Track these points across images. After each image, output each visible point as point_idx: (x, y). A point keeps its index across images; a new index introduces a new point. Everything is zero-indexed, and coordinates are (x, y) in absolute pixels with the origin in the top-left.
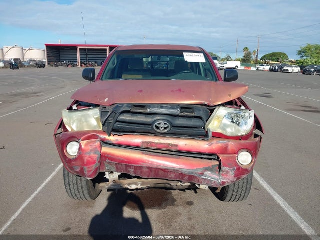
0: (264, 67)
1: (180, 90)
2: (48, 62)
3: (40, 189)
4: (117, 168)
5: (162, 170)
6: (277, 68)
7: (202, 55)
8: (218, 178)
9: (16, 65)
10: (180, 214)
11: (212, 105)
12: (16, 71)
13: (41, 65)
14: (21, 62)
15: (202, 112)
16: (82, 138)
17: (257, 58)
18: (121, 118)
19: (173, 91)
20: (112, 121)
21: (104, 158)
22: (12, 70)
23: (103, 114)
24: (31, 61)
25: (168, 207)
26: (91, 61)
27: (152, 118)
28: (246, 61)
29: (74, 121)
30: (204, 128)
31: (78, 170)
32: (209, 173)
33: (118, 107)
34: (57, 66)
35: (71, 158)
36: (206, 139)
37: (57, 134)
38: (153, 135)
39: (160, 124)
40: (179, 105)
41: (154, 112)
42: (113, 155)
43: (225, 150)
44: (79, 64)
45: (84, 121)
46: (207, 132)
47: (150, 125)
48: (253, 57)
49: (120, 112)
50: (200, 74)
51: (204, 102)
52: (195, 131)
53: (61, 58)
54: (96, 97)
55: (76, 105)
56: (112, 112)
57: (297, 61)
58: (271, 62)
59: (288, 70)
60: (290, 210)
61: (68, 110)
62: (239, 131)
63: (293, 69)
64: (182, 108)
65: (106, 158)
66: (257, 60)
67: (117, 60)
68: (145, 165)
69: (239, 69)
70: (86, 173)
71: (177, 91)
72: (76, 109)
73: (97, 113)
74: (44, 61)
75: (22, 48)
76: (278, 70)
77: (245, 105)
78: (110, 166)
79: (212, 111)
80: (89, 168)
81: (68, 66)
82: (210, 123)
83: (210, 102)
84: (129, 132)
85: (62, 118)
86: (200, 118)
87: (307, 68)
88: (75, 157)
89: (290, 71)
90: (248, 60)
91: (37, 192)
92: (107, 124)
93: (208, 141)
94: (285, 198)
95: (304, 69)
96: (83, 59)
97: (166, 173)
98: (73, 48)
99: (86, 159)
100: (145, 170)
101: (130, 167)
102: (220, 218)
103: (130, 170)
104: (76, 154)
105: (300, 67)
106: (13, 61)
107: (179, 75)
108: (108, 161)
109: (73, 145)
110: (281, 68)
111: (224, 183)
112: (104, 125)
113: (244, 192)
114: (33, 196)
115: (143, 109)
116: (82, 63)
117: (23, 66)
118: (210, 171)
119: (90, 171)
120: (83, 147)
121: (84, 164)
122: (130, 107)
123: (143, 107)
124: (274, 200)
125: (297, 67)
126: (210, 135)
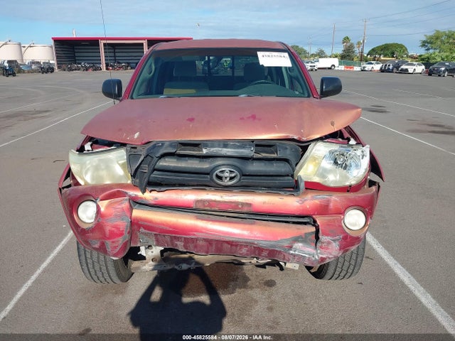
0: (372, 66)
1: (254, 117)
2: (58, 64)
3: (44, 265)
4: (157, 240)
5: (228, 242)
6: (391, 67)
7: (286, 54)
8: (315, 252)
9: (12, 69)
10: (256, 302)
11: (304, 139)
12: (11, 78)
13: (47, 69)
14: (18, 66)
15: (288, 152)
16: (101, 196)
17: (362, 52)
18: (161, 164)
19: (242, 119)
20: (146, 169)
21: (135, 227)
22: (5, 77)
23: (131, 157)
24: (33, 63)
25: (237, 290)
26: (120, 61)
27: (210, 163)
28: (346, 57)
29: (88, 169)
30: (292, 176)
31: (97, 246)
32: (300, 244)
33: (154, 146)
34: (70, 70)
35: (85, 227)
36: (295, 194)
37: (63, 188)
38: (213, 189)
39: (222, 172)
40: (253, 141)
41: (213, 154)
42: (150, 221)
43: (324, 210)
44: (103, 66)
45: (103, 167)
46: (297, 182)
47: (208, 174)
48: (357, 50)
49: (158, 155)
50: (283, 84)
51: (291, 136)
52: (278, 181)
53: (77, 58)
54: (120, 130)
55: (90, 143)
56: (145, 155)
57: (420, 56)
58: (382, 58)
59: (407, 70)
60: (419, 291)
61: (77, 151)
62: (347, 178)
63: (414, 67)
64: (257, 145)
65: (140, 226)
66: (362, 56)
67: (155, 65)
68: (200, 235)
69: (336, 68)
70: (109, 249)
71: (249, 118)
72: (90, 149)
73: (123, 156)
74: (51, 62)
75: (20, 44)
76: (393, 69)
77: (356, 137)
78: (146, 238)
79: (305, 149)
80: (113, 242)
81: (87, 69)
82: (301, 168)
83: (302, 134)
84: (174, 185)
85: (69, 164)
86: (286, 160)
87: (435, 66)
88: (90, 226)
89: (411, 71)
90: (348, 56)
91: (39, 272)
92: (138, 173)
93: (298, 196)
94: (411, 270)
95: (431, 67)
96: (108, 58)
97: (234, 248)
98: (94, 43)
99: (108, 229)
100: (201, 243)
101: (178, 239)
102: (316, 305)
103: (178, 243)
104: (92, 221)
105: (424, 64)
106: (6, 64)
107: (251, 88)
108: (142, 230)
109: (87, 206)
110: (397, 66)
111: (323, 259)
112: (134, 176)
113: (352, 267)
114: (33, 278)
115: (196, 148)
116: (107, 65)
117: (20, 71)
118: (301, 242)
119: (115, 247)
120: (102, 209)
121: (105, 237)
122: (174, 147)
123: (196, 145)
124: (395, 274)
125: (419, 65)
126: (302, 186)
